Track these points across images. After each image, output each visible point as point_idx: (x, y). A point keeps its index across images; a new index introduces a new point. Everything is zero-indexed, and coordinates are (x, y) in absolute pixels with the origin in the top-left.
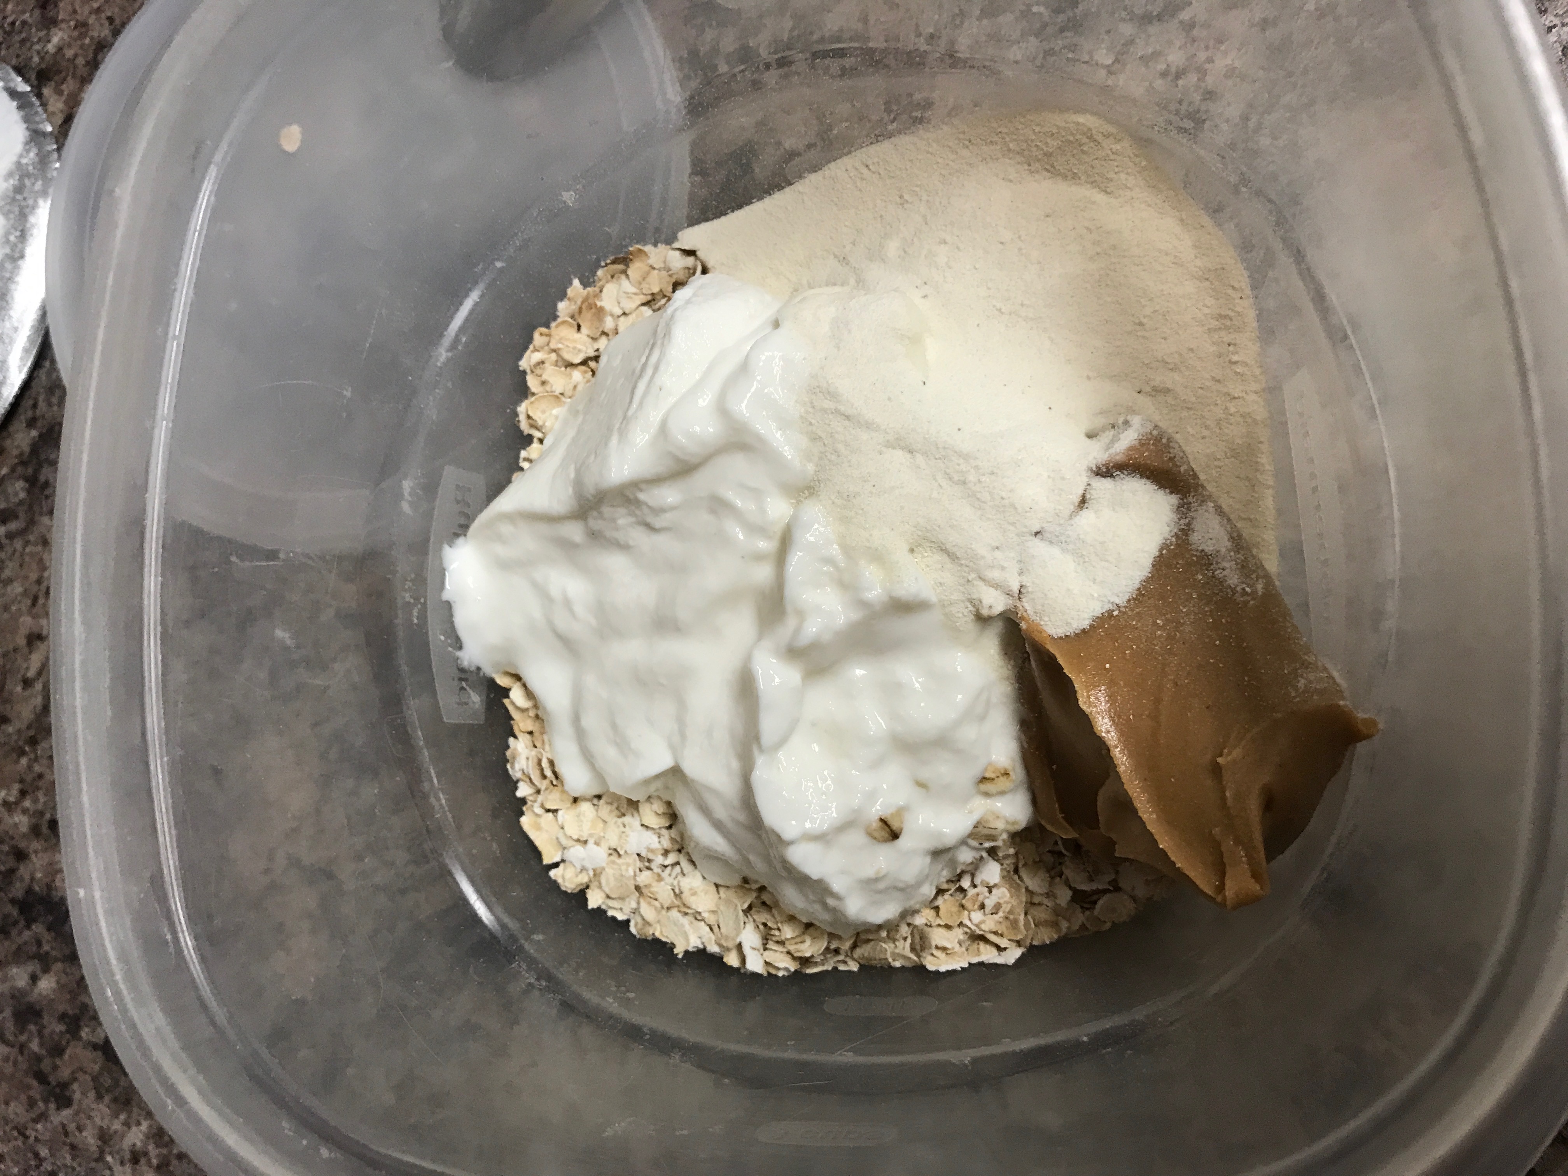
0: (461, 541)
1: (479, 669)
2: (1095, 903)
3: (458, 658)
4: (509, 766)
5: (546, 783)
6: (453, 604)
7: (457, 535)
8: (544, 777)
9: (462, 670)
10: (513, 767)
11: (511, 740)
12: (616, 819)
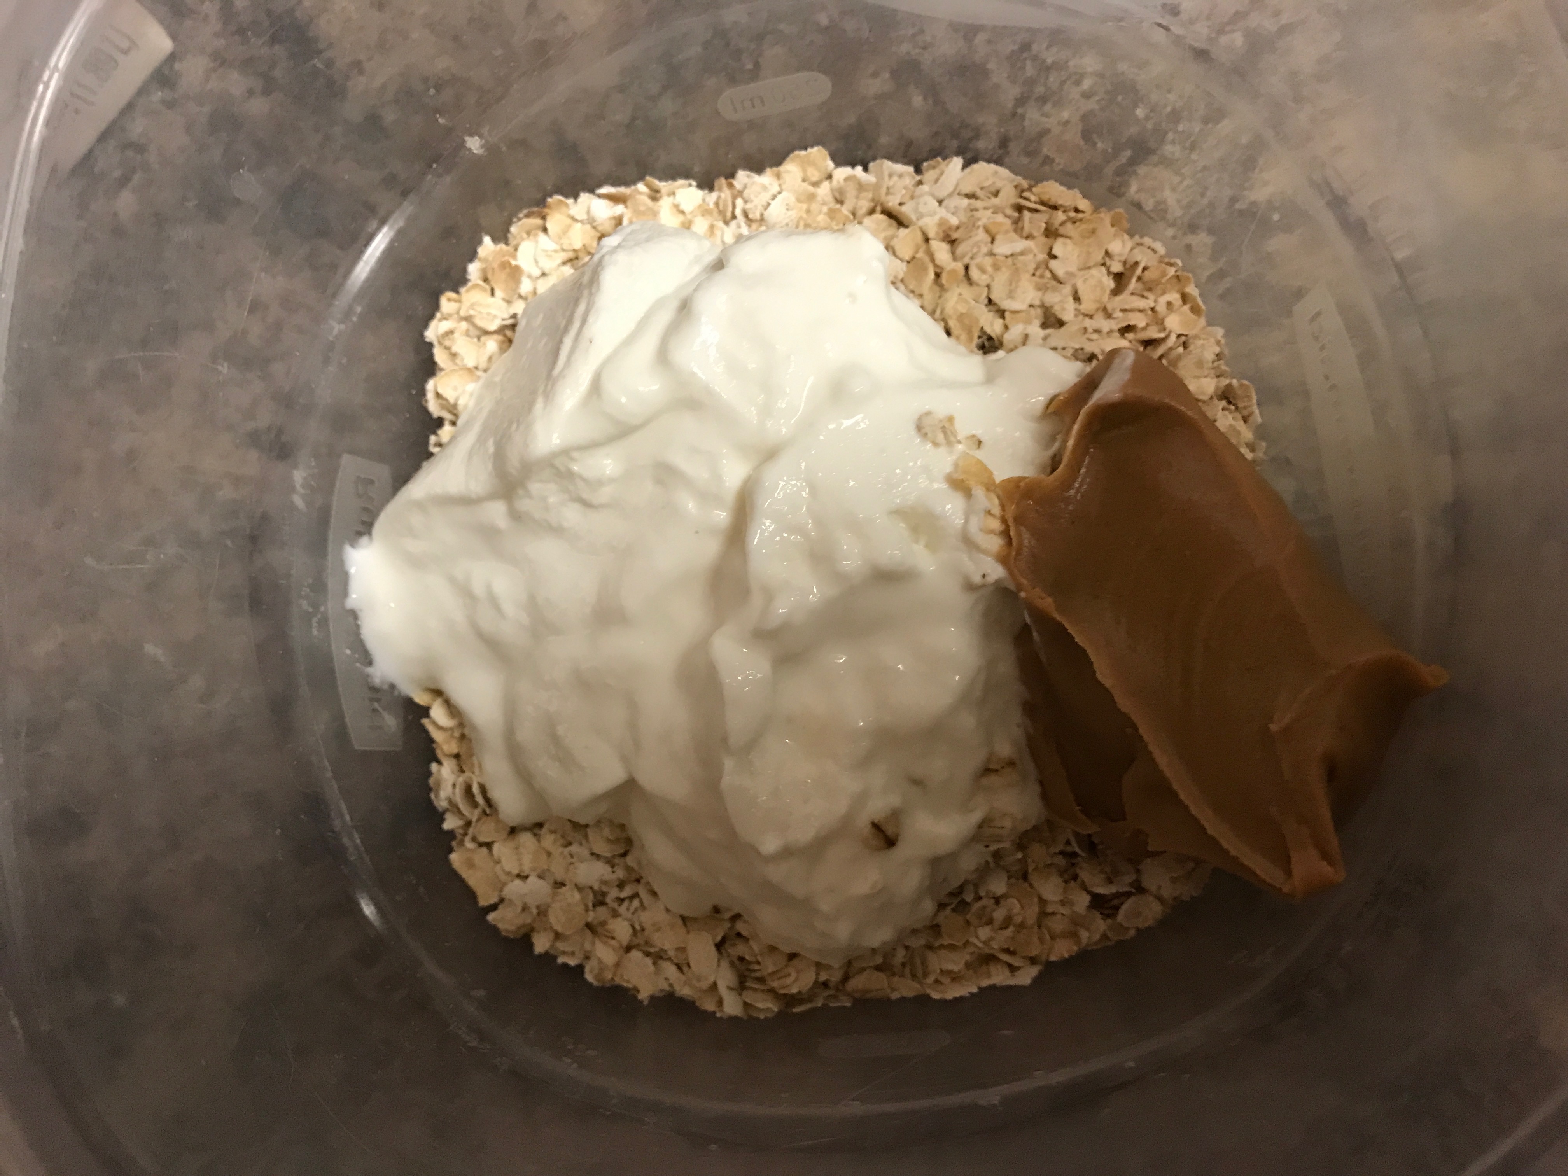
0: (364, 540)
1: (393, 687)
2: (1117, 908)
3: (368, 676)
4: (432, 796)
5: (477, 812)
6: (359, 613)
7: (360, 534)
8: (475, 805)
9: (374, 689)
10: (437, 796)
11: (434, 767)
12: (561, 849)
